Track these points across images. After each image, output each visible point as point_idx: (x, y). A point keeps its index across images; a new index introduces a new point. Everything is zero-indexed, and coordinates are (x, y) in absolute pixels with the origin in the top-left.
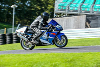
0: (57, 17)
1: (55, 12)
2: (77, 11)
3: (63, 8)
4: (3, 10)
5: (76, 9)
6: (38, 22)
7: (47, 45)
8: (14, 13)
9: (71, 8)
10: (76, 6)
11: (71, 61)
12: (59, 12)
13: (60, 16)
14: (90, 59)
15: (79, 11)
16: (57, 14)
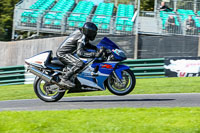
0: (19, 39)
1: (14, 29)
2: (58, 27)
3: (32, 21)
5: (56, 23)
9: (47, 22)
10: (57, 17)
11: (43, 127)
12: (23, 28)
13: (25, 38)
14: (81, 123)
15: (63, 28)
16: (19, 33)
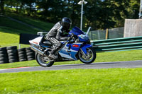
4: (66, 7)
6: (56, 31)
7: (69, 60)
8: (82, 13)
